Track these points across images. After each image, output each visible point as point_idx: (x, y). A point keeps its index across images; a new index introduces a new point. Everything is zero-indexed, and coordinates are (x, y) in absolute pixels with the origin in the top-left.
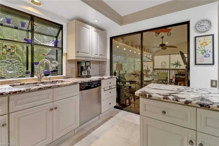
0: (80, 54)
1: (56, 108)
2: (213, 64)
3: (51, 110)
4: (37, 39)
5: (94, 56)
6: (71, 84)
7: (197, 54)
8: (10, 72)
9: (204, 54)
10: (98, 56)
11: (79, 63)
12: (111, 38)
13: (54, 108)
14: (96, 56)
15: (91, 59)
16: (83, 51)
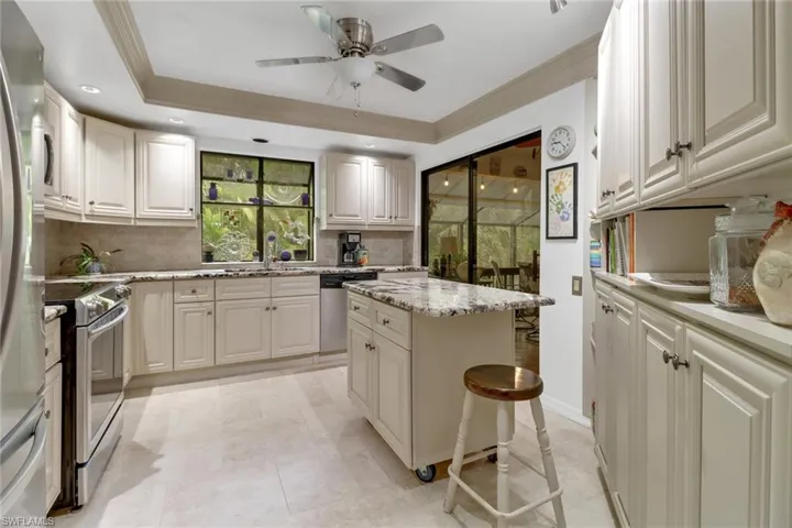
0: (336, 219)
1: (275, 308)
2: (575, 237)
3: (268, 309)
4: (269, 193)
5: (373, 219)
6: (301, 274)
7: (550, 212)
8: (234, 253)
9: (561, 214)
10: (386, 220)
11: (343, 235)
12: (425, 174)
13: (271, 307)
14: (380, 221)
15: (367, 228)
16: (342, 213)
